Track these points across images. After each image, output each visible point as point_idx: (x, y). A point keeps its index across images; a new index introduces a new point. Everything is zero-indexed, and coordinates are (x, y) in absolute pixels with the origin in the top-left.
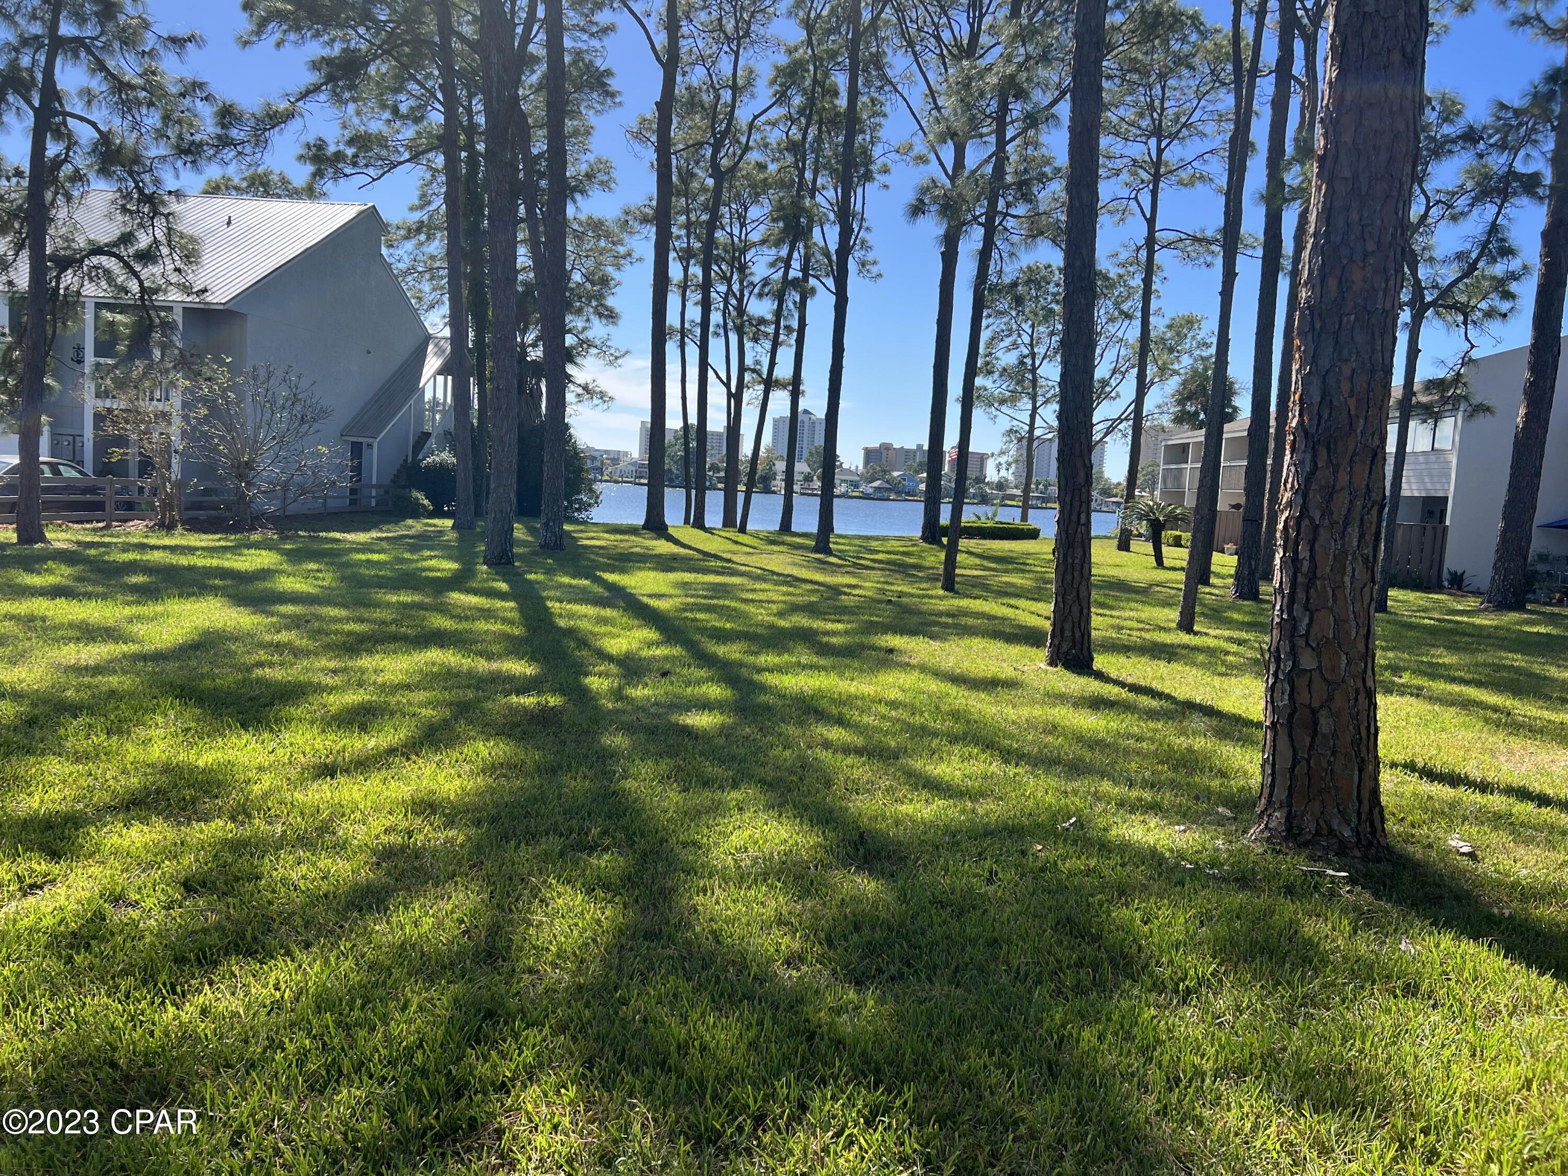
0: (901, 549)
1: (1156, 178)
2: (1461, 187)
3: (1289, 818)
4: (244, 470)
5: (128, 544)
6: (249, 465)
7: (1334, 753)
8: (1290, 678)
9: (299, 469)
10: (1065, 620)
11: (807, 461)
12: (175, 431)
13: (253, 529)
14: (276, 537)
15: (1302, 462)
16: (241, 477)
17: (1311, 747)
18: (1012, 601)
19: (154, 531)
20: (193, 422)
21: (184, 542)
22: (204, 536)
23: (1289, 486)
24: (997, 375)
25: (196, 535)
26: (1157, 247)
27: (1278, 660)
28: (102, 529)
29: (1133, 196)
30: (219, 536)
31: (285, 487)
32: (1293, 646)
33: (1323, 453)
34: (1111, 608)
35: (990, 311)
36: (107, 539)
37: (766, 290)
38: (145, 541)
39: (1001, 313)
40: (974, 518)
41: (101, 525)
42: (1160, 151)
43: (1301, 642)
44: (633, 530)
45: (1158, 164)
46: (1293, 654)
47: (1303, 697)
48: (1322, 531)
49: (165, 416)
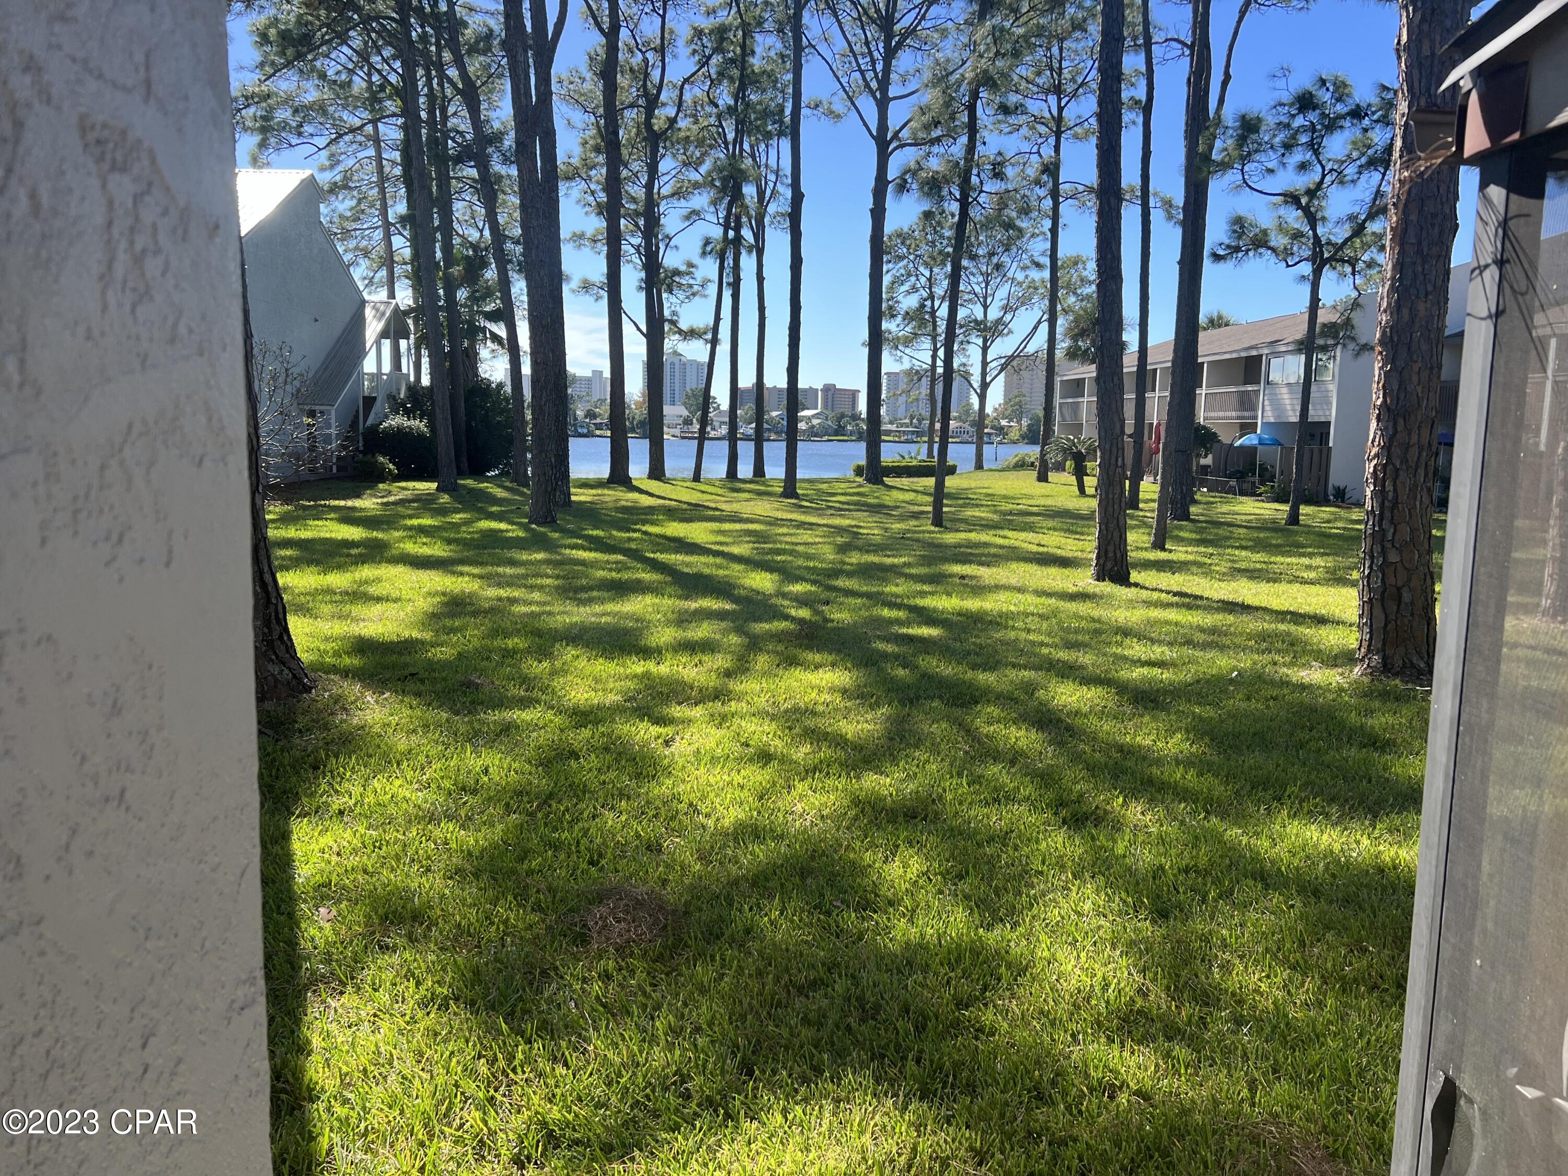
0: (851, 490)
1: (1058, 134)
2: (1348, 156)
3: (1384, 658)
7: (1412, 615)
8: (1381, 568)
10: (1109, 543)
11: (685, 404)
14: (288, 507)
15: (1386, 428)
17: (1397, 612)
18: (1001, 533)
23: (1376, 443)
24: (899, 318)
26: (1061, 199)
27: (1372, 558)
29: (1035, 150)
32: (1383, 547)
33: (1401, 421)
34: (1082, 534)
35: (889, 257)
37: (709, 249)
39: (901, 258)
40: (899, 458)
42: (1061, 109)
43: (1389, 545)
44: (599, 484)
45: (1059, 120)
46: (1384, 552)
47: (1391, 580)
48: (1401, 473)
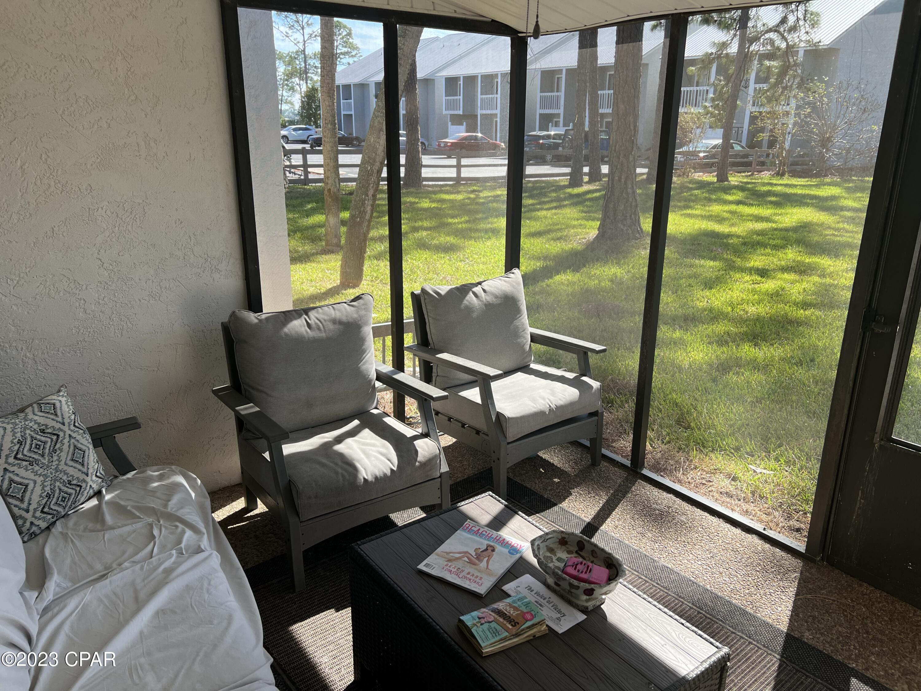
4: (825, 142)
5: (764, 183)
6: (829, 139)
9: (858, 140)
12: (791, 121)
13: (826, 176)
14: (839, 180)
16: (823, 146)
19: (774, 177)
20: (802, 116)
21: (789, 182)
22: (799, 180)
25: (795, 179)
28: (750, 176)
30: (807, 179)
31: (848, 151)
36: (753, 181)
38: (771, 181)
41: (749, 174)
49: (787, 113)
